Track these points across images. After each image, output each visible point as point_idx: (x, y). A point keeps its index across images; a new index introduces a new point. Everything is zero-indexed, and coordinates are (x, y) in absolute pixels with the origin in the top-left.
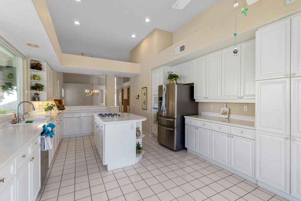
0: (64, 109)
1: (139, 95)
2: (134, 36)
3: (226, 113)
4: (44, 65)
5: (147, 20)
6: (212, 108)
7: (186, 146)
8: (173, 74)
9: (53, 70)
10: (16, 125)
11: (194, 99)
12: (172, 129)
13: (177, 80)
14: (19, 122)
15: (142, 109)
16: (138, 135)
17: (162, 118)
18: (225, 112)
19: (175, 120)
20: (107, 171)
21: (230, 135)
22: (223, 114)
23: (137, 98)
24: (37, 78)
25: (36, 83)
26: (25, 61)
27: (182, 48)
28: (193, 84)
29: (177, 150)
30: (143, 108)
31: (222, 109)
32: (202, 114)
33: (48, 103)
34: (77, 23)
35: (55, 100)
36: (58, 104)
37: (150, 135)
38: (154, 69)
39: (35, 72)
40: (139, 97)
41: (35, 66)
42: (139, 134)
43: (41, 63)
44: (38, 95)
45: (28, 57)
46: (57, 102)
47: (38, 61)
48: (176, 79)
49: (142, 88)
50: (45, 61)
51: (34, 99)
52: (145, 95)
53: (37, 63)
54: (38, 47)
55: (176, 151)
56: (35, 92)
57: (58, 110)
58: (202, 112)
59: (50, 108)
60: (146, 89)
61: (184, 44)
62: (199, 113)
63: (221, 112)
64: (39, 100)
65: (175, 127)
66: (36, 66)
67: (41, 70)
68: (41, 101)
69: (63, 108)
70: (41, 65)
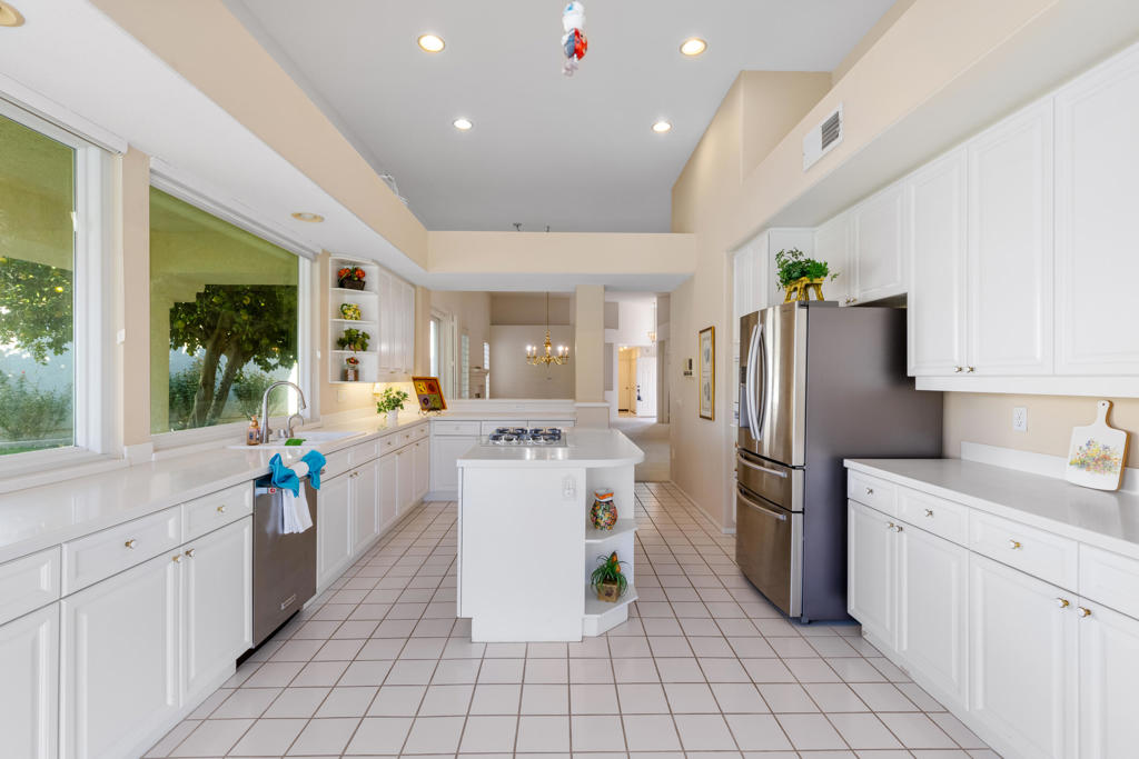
0: (444, 407)
1: (691, 361)
2: (662, 127)
3: (1106, 458)
4: (373, 275)
5: (693, 47)
6: (1023, 428)
7: (852, 609)
8: (802, 259)
9: (414, 285)
10: (259, 451)
11: (909, 374)
12: (781, 517)
13: (822, 287)
14: (267, 441)
15: (701, 417)
16: (602, 524)
17: (763, 465)
18: (1095, 451)
19: (797, 476)
20: (471, 642)
21: (1072, 599)
22: (1083, 464)
23: (685, 374)
24: (350, 313)
25: (346, 328)
26: (317, 266)
27: (831, 131)
28: (903, 299)
29: (805, 620)
30: (703, 414)
31: (1079, 437)
32: (964, 457)
33: (391, 390)
34: (463, 124)
35: (415, 379)
36: (426, 392)
37: (723, 530)
38: (737, 248)
39: (350, 296)
40: (691, 368)
41: (346, 278)
42: (605, 519)
43: (363, 268)
44: (356, 362)
45: (326, 254)
46: (422, 386)
47: (354, 263)
48: (816, 281)
49: (701, 332)
50: (373, 261)
51: (344, 377)
52: (708, 360)
53: (350, 267)
54: (322, 219)
55: (797, 621)
56: (348, 353)
57: (423, 409)
58: (964, 444)
59: (394, 403)
60: (709, 333)
61: (839, 108)
62: (950, 448)
63: (1073, 454)
64: (356, 379)
65: (797, 504)
66: (351, 279)
67: (362, 289)
68: (363, 381)
69: (438, 405)
70: (364, 274)
